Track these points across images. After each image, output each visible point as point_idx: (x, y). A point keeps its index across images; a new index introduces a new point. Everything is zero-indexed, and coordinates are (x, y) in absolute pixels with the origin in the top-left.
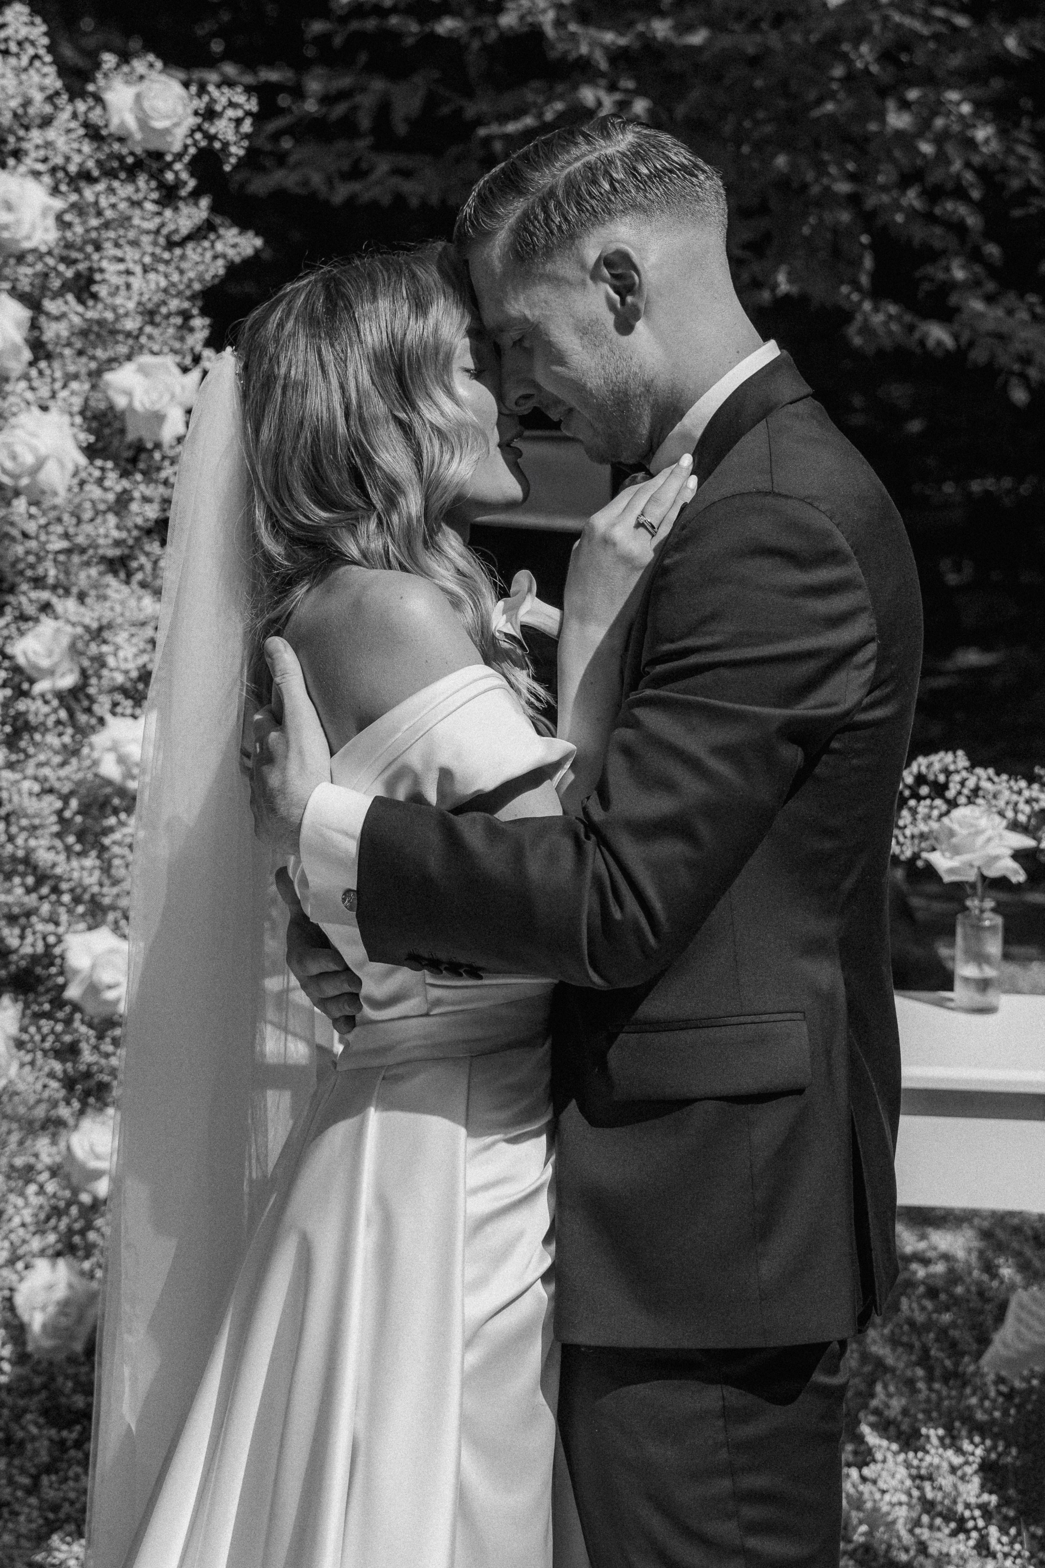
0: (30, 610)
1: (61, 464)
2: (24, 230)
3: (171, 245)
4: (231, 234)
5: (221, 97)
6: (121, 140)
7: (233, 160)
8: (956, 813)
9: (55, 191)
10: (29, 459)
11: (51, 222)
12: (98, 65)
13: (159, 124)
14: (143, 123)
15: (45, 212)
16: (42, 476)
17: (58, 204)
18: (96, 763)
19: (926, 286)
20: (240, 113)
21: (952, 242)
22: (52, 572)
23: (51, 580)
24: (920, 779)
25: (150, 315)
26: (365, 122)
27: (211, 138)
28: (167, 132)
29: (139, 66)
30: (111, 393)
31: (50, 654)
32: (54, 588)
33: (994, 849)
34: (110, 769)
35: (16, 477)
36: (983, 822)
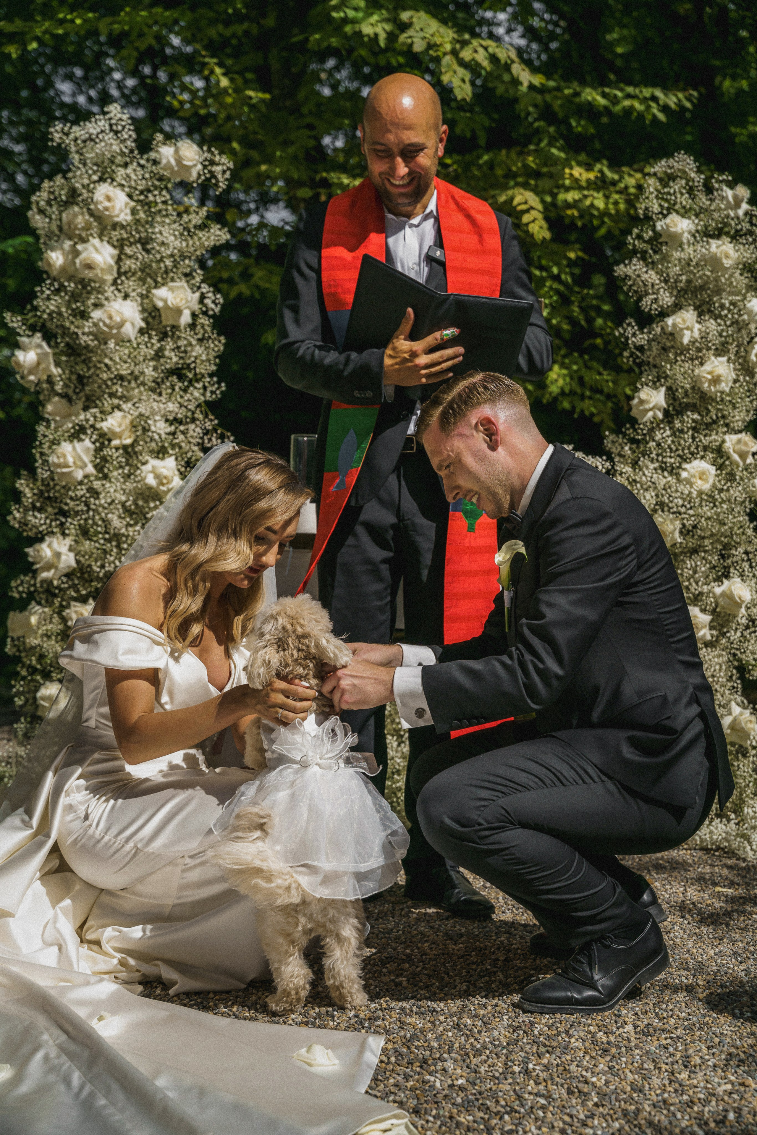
0: (109, 408)
1: (133, 325)
2: (117, 212)
4: (216, 229)
5: (217, 155)
7: (220, 190)
9: (131, 197)
10: (118, 319)
11: (128, 211)
13: (186, 164)
14: (179, 160)
15: (127, 204)
16: (123, 330)
17: (132, 203)
18: (143, 479)
20: (225, 168)
22: (120, 390)
23: (119, 394)
27: (212, 175)
28: (190, 167)
30: (155, 299)
31: (120, 425)
32: (120, 398)
34: (151, 481)
35: (111, 328)
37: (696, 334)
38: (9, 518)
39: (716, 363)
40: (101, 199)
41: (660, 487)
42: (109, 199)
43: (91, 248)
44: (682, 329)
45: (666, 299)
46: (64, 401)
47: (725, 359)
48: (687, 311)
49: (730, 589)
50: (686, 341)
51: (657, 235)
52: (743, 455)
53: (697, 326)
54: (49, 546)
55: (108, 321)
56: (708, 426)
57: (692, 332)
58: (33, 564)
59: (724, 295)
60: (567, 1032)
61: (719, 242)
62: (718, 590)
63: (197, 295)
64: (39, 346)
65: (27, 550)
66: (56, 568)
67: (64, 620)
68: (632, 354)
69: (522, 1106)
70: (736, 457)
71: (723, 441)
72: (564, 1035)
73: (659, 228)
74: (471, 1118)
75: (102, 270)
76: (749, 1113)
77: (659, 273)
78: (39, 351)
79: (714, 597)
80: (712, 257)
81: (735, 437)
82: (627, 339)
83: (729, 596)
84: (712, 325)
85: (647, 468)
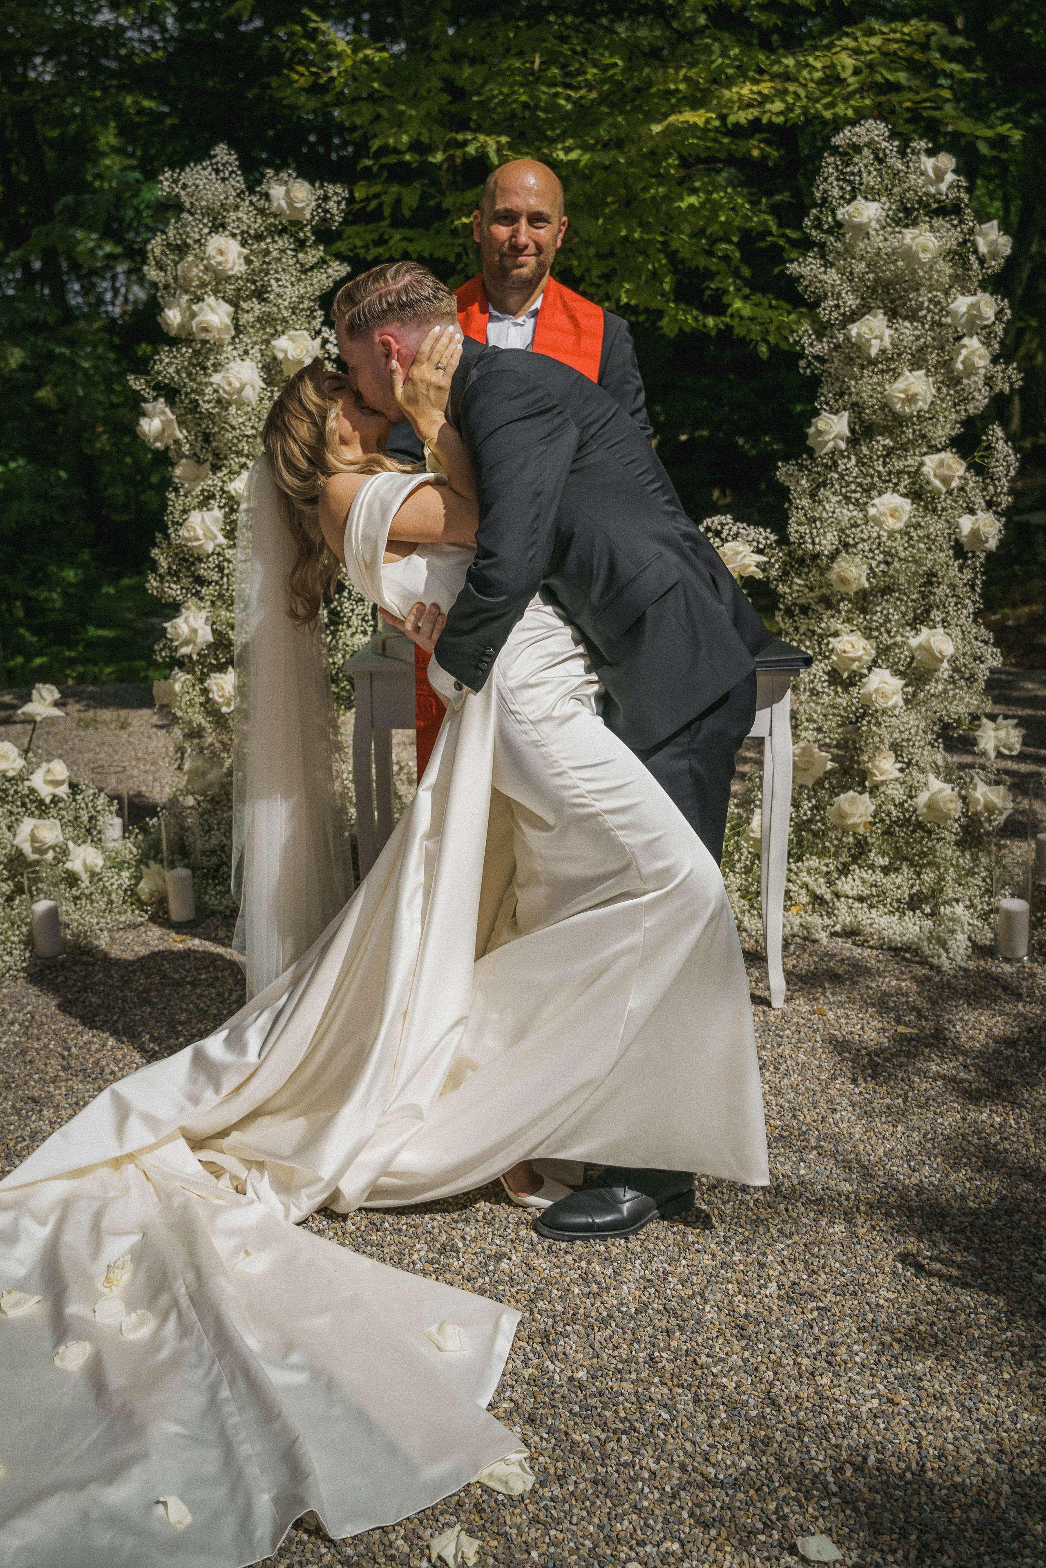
0: (236, 468)
1: (254, 388)
2: (230, 265)
3: (305, 272)
4: (335, 265)
5: (330, 189)
6: (275, 216)
7: (336, 224)
8: (727, 545)
9: (243, 244)
10: (238, 385)
11: (242, 261)
12: (263, 175)
13: (299, 205)
14: (290, 203)
15: (240, 254)
16: (244, 394)
17: (246, 251)
19: (709, 292)
20: (340, 199)
21: (723, 266)
24: (708, 529)
25: (294, 310)
26: (387, 211)
27: (326, 211)
28: (303, 209)
29: (284, 175)
30: (275, 351)
32: (247, 456)
33: (746, 561)
35: (231, 395)
36: (741, 548)
37: (887, 343)
38: (148, 585)
39: (912, 380)
40: (213, 253)
41: (845, 523)
42: (221, 252)
43: (206, 308)
44: (869, 340)
45: (851, 301)
46: (191, 462)
47: (922, 372)
48: (875, 316)
49: (928, 641)
50: (874, 352)
51: (839, 225)
52: (946, 480)
53: (888, 332)
54: (186, 620)
55: (227, 388)
56: (904, 447)
57: (882, 340)
58: (172, 641)
59: (923, 290)
60: (702, 1295)
61: (916, 231)
62: (914, 642)
63: (319, 340)
64: (164, 413)
65: (165, 625)
66: (195, 643)
67: (205, 691)
68: (809, 364)
69: (643, 1422)
70: (937, 483)
71: (922, 464)
72: (699, 1298)
73: (840, 217)
74: (586, 1437)
75: (219, 330)
76: (893, 1455)
77: (841, 272)
78: (163, 418)
79: (910, 649)
80: (906, 251)
81: (936, 457)
82: (803, 348)
83: (926, 649)
84: (907, 328)
85: (829, 501)
